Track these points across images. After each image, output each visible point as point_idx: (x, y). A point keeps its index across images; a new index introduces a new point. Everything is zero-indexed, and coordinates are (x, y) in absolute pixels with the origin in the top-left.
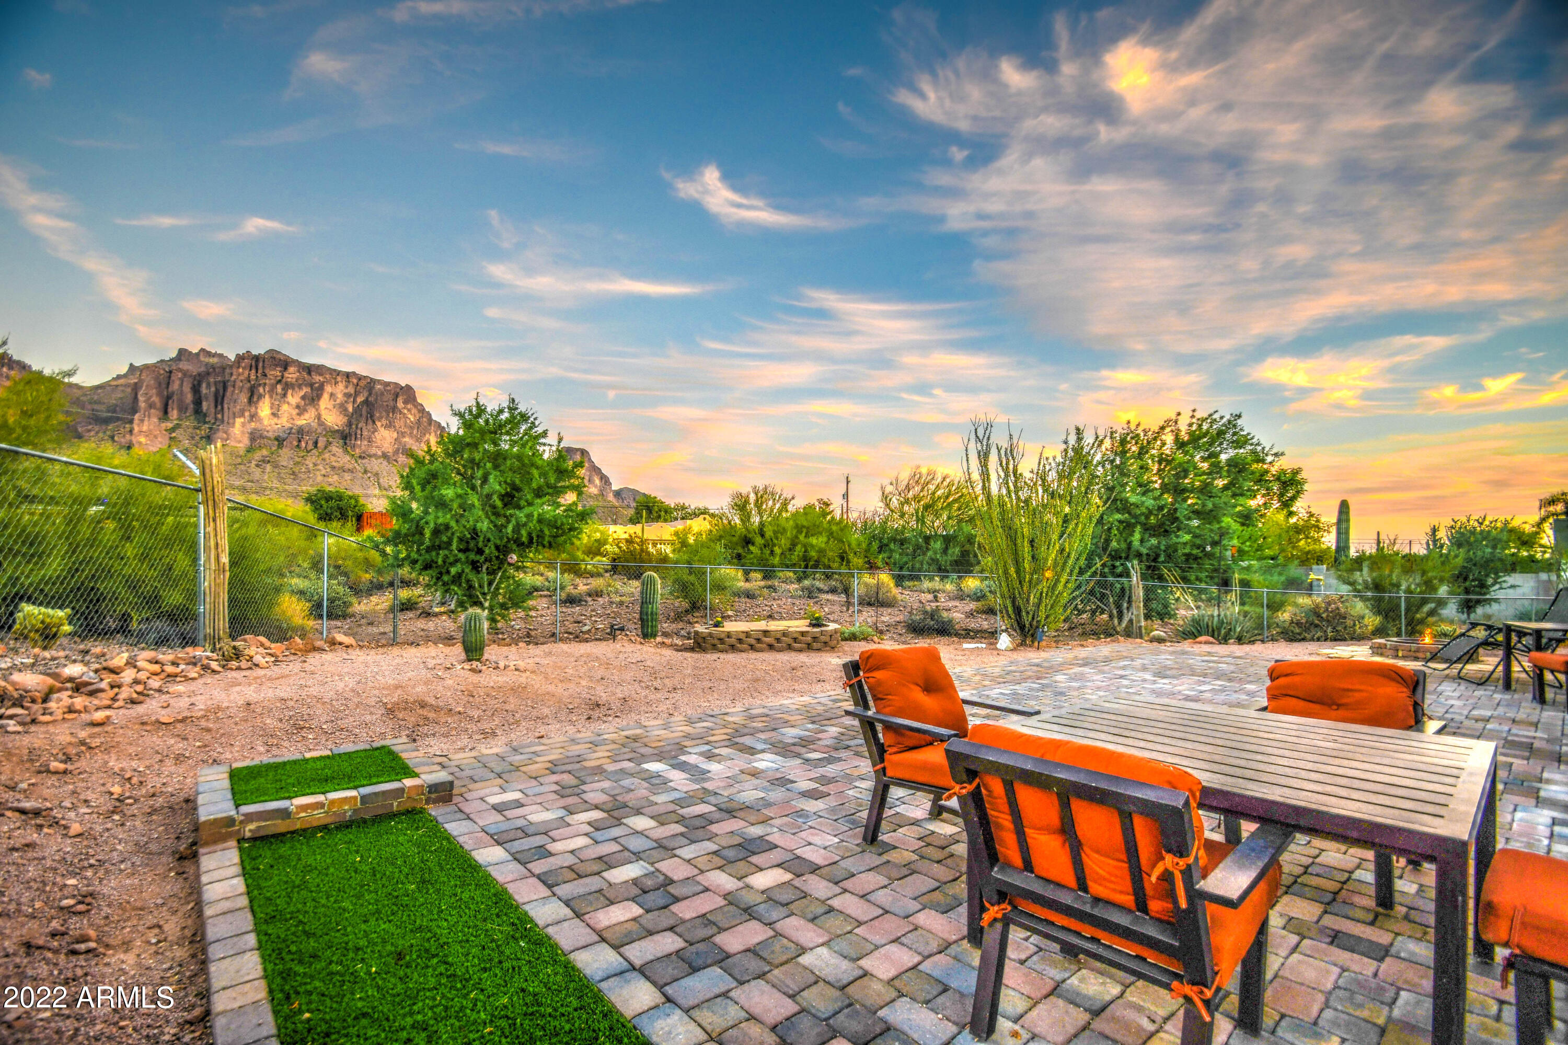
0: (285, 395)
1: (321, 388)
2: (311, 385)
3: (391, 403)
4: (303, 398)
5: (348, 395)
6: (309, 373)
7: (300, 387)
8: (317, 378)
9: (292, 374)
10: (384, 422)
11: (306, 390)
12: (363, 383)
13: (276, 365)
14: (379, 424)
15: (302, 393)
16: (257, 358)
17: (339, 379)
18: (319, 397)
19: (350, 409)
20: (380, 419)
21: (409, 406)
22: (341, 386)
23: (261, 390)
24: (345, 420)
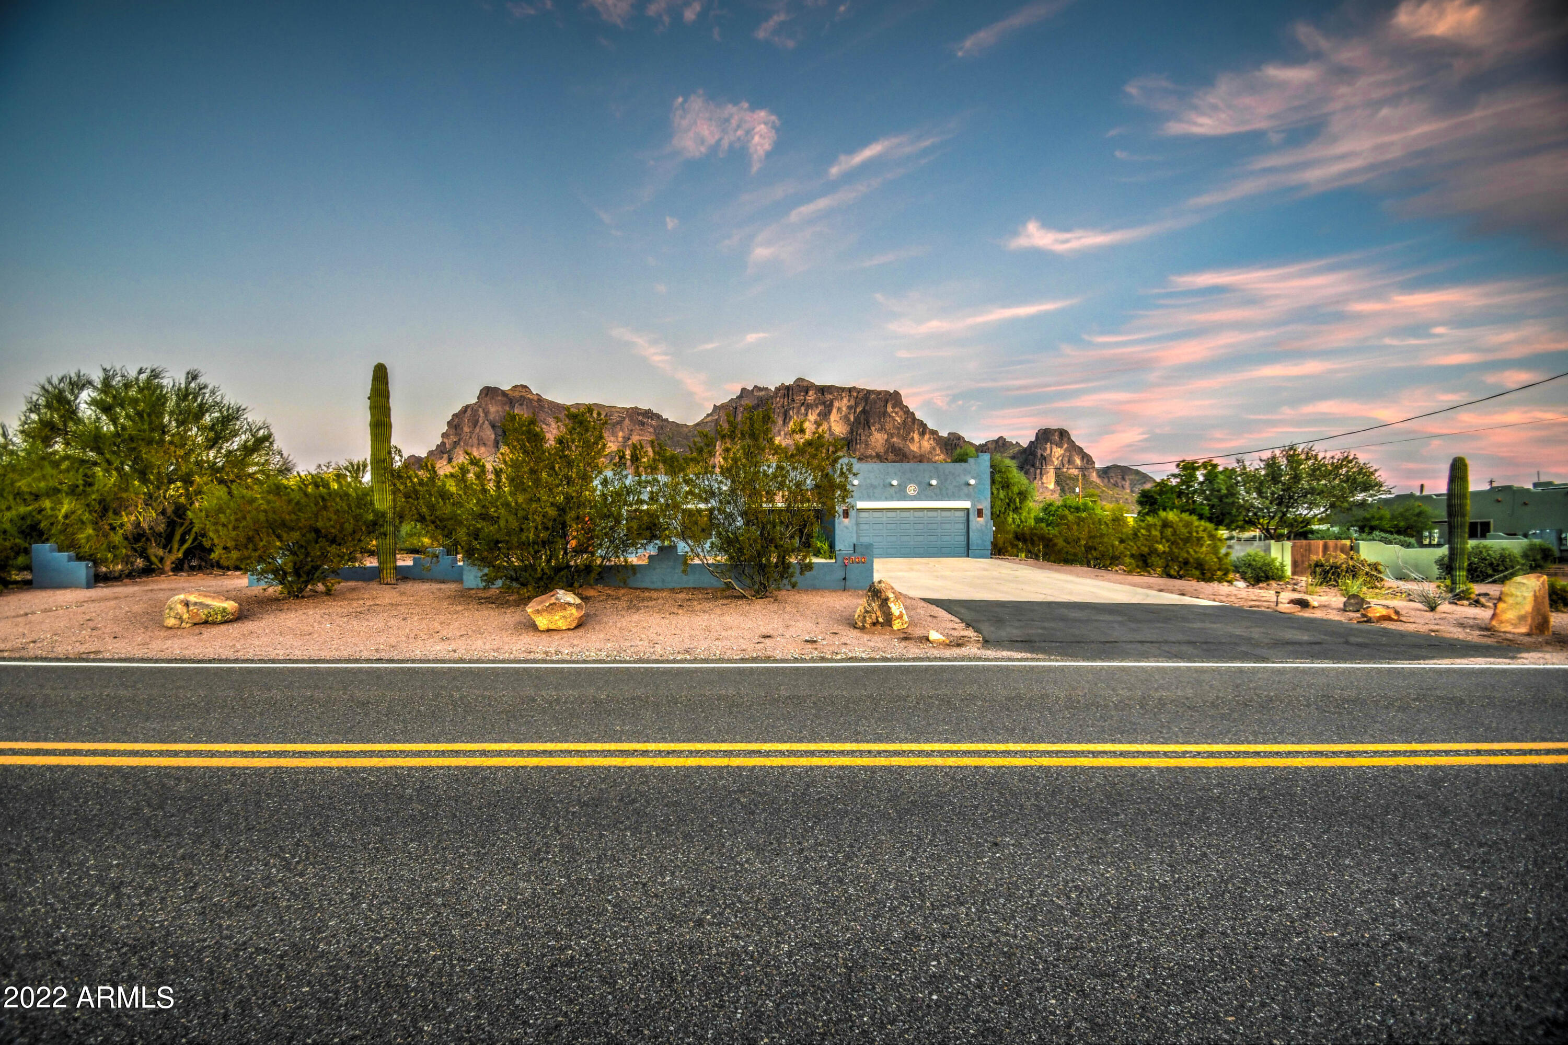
0: (807, 414)
1: (831, 405)
2: (824, 403)
3: (882, 409)
4: (819, 415)
5: (850, 408)
6: (823, 394)
7: (817, 407)
8: (830, 397)
9: (811, 397)
10: (877, 426)
11: (821, 408)
12: (861, 394)
13: (801, 391)
14: (873, 429)
15: (818, 411)
16: (788, 388)
17: (844, 394)
18: (830, 412)
19: (852, 419)
20: (874, 425)
21: (896, 410)
22: (845, 401)
23: (791, 412)
24: (848, 429)
